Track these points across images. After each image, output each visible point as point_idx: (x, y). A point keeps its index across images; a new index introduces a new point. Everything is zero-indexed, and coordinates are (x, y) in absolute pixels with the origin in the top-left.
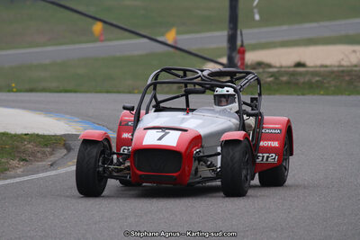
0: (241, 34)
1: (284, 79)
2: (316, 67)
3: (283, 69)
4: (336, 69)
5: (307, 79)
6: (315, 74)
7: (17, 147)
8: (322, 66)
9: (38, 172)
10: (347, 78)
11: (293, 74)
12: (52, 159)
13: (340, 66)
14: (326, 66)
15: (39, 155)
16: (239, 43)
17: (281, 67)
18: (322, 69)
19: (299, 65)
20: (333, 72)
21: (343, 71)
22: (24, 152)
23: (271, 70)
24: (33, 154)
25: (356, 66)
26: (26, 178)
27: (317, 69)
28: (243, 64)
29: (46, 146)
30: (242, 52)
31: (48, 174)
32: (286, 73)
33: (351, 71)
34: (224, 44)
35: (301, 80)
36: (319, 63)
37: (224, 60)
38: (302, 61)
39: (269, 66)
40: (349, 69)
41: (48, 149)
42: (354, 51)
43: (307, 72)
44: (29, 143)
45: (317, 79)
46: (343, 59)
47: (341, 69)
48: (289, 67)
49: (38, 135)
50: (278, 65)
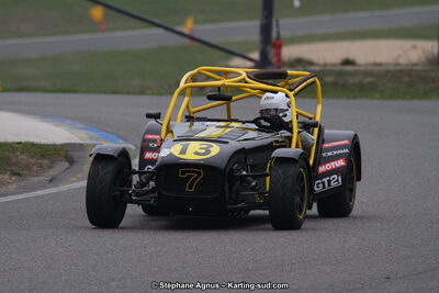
0: (278, 25)
1: (330, 79)
2: (367, 65)
3: (328, 68)
4: (392, 68)
5: (357, 80)
6: (367, 73)
7: (8, 159)
8: (375, 64)
9: (34, 189)
10: (406, 79)
11: (340, 74)
12: (51, 173)
13: (397, 64)
14: (380, 65)
15: (35, 168)
16: (274, 35)
17: (325, 65)
18: (376, 68)
19: (347, 62)
20: (388, 72)
21: (401, 71)
22: (16, 165)
23: (313, 68)
24: (28, 167)
25: (416, 65)
26: (20, 197)
27: (370, 68)
28: (279, 60)
29: (43, 157)
30: (278, 46)
31: (47, 191)
32: (332, 72)
33: (411, 71)
34: (256, 37)
35: (351, 80)
36: (371, 60)
37: (256, 55)
38: (351, 57)
39: (311, 63)
40: (409, 68)
41: (46, 162)
42: (414, 47)
43: (357, 72)
44: (22, 153)
45: (370, 79)
46: (400, 56)
47: (399, 68)
48: (335, 65)
49: (33, 144)
50: (321, 61)
